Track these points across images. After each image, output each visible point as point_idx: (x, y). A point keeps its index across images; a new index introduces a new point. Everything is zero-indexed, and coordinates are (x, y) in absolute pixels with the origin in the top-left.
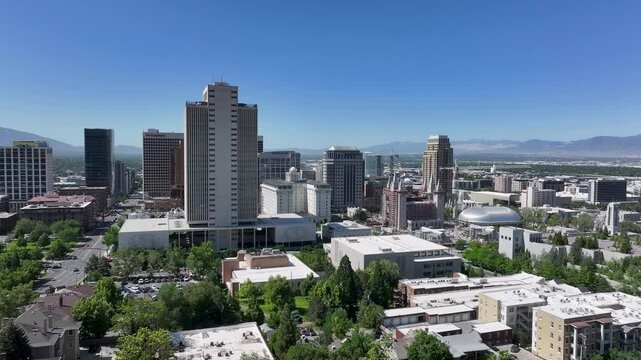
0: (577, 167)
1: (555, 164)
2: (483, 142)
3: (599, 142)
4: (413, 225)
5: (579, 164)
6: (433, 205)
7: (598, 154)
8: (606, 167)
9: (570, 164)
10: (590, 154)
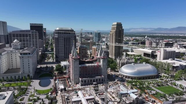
0: (173, 36)
1: (166, 35)
2: (144, 28)
3: (179, 28)
4: (82, 81)
5: (173, 35)
6: (100, 66)
7: (179, 32)
8: (182, 36)
9: (171, 35)
10: (177, 32)
